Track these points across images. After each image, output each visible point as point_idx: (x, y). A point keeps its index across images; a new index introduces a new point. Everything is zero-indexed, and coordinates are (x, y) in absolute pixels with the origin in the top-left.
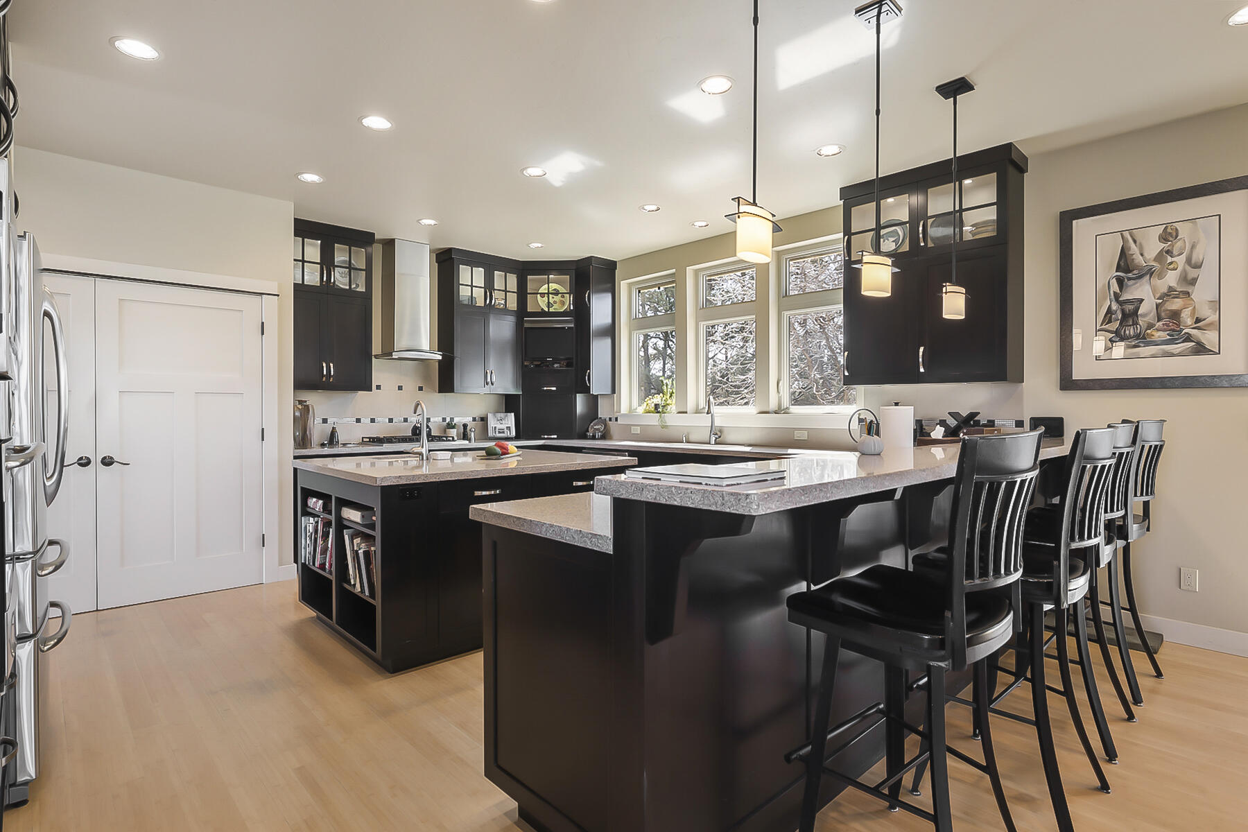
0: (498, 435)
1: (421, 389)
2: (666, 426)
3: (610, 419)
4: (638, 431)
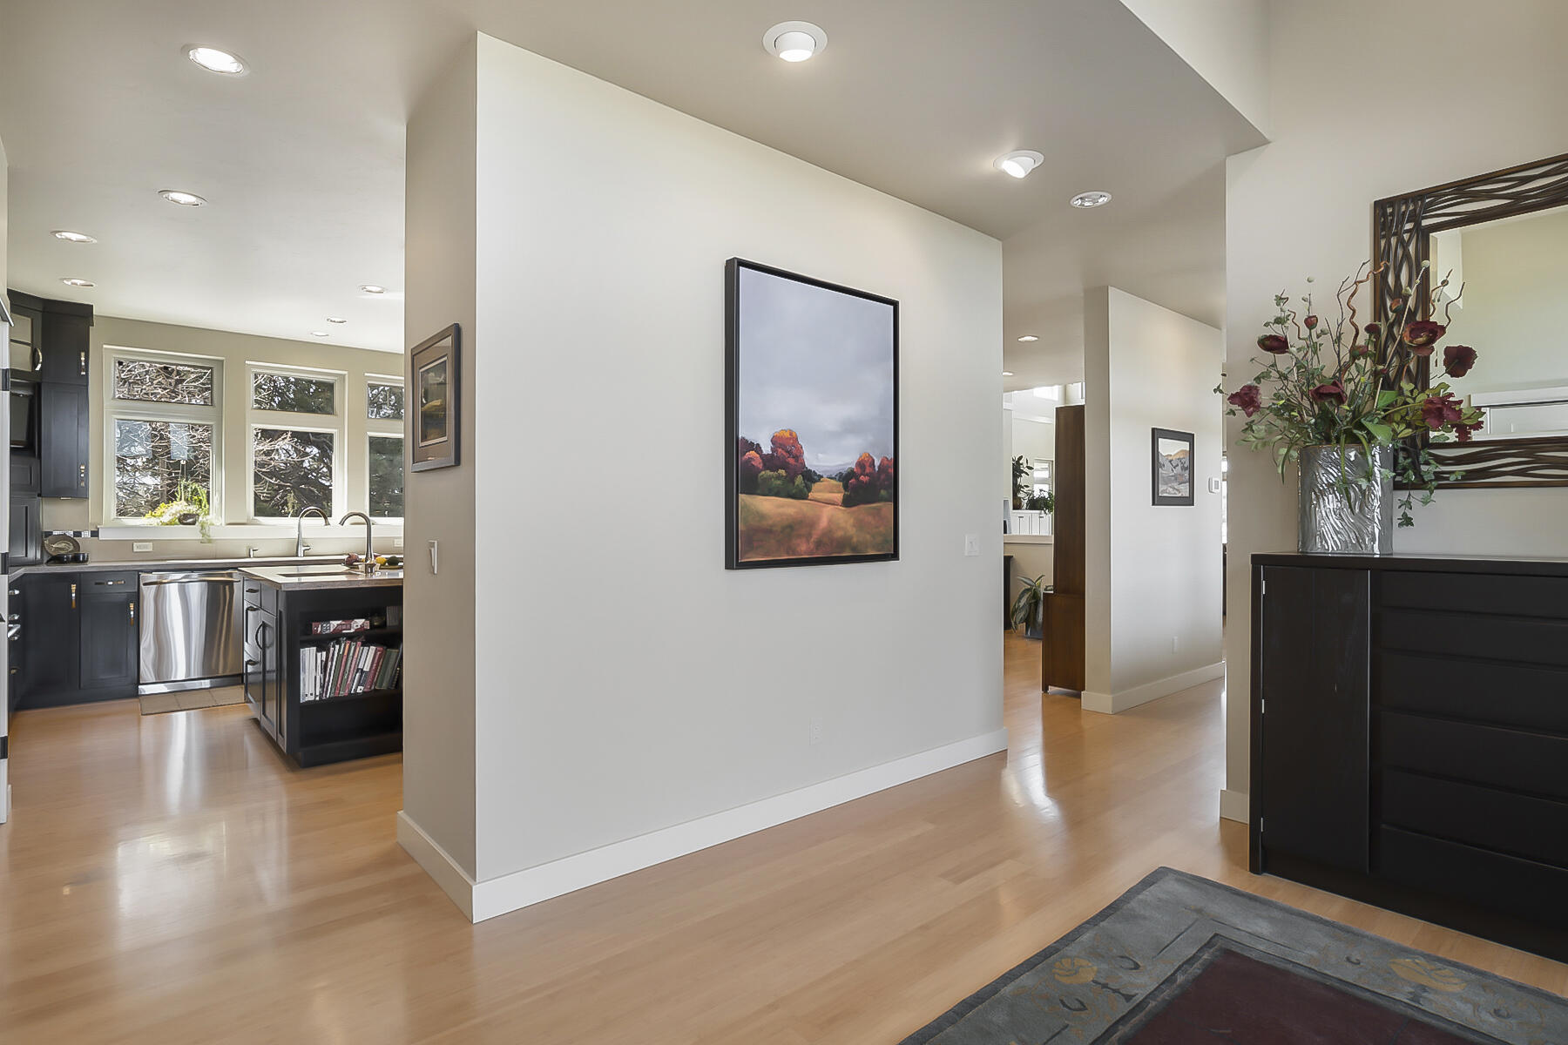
2: (210, 541)
3: (78, 534)
4: (149, 547)
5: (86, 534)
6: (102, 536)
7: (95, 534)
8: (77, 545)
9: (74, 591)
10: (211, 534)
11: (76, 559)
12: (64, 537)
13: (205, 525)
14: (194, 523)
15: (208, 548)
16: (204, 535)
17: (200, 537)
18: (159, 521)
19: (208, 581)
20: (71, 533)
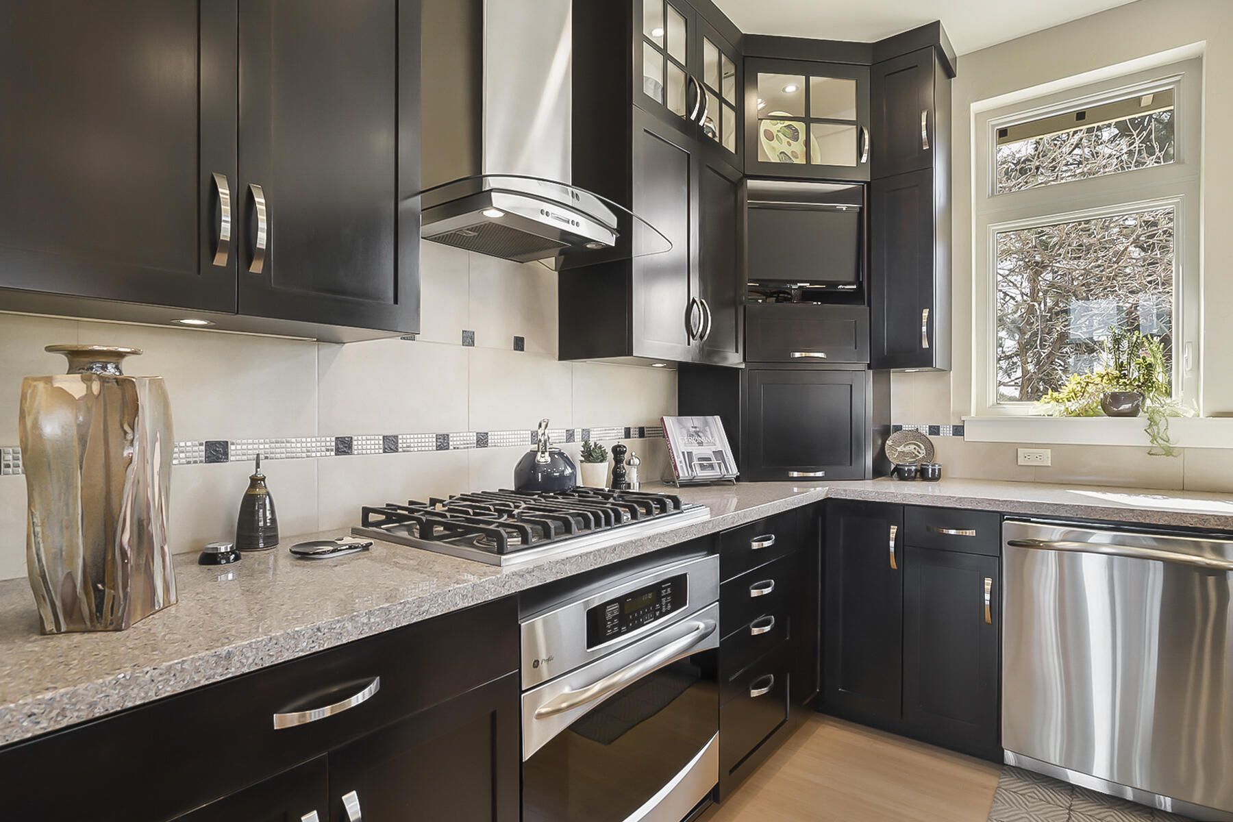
0: (701, 474)
1: (519, 344)
2: (1169, 452)
3: (935, 430)
4: (1046, 458)
5: (946, 431)
6: (969, 435)
7: (959, 431)
8: (931, 449)
9: (892, 536)
10: (1170, 433)
11: (922, 474)
12: (916, 434)
13: (1157, 417)
14: (1133, 413)
15: (1165, 467)
16: (1154, 438)
17: (1146, 441)
18: (1063, 408)
19: (1166, 561)
20: (925, 430)
